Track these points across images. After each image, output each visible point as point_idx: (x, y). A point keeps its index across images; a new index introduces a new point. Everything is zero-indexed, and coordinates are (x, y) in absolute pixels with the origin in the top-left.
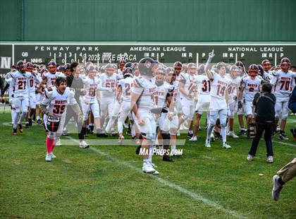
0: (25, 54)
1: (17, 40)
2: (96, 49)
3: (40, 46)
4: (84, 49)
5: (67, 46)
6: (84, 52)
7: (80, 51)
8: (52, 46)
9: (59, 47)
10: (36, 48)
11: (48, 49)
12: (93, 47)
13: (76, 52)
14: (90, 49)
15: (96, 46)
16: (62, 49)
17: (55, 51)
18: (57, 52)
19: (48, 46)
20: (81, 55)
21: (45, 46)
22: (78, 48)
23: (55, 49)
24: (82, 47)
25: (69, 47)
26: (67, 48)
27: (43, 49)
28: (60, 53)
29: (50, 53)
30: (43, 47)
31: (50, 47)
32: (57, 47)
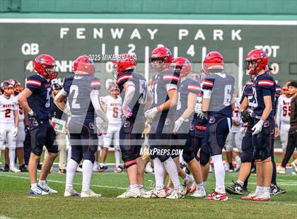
0: (31, 49)
1: (10, 11)
2: (235, 35)
3: (73, 28)
4: (200, 35)
5: (153, 27)
6: (199, 44)
7: (189, 40)
8: (106, 28)
9: (128, 29)
10: (63, 32)
11: (98, 33)
12: (227, 29)
13: (178, 43)
14: (218, 34)
15: (236, 27)
16: (136, 34)
17: (117, 41)
18: (123, 43)
19: (98, 26)
20: (191, 51)
21: (89, 28)
22: (183, 33)
23: (117, 34)
24: (193, 29)
25: (156, 31)
26: (152, 33)
27: (81, 35)
28: (133, 46)
29: (104, 46)
30: (83, 29)
31: (101, 30)
32: (122, 30)
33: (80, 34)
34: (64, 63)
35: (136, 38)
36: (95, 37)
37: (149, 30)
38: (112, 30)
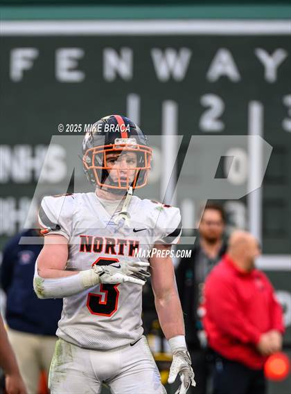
3: (47, 46)
8: (143, 47)
9: (203, 48)
10: (21, 60)
11: (118, 64)
16: (224, 65)
17: (172, 88)
19: (118, 42)
21: (93, 48)
23: (171, 65)
25: (280, 55)
26: (270, 63)
27: (71, 70)
28: (214, 103)
29: (133, 104)
30: (75, 53)
31: (127, 55)
32: (186, 55)
33: (66, 66)
34: (23, 152)
35: (224, 78)
36: (109, 74)
37: (263, 55)
38: (156, 55)
